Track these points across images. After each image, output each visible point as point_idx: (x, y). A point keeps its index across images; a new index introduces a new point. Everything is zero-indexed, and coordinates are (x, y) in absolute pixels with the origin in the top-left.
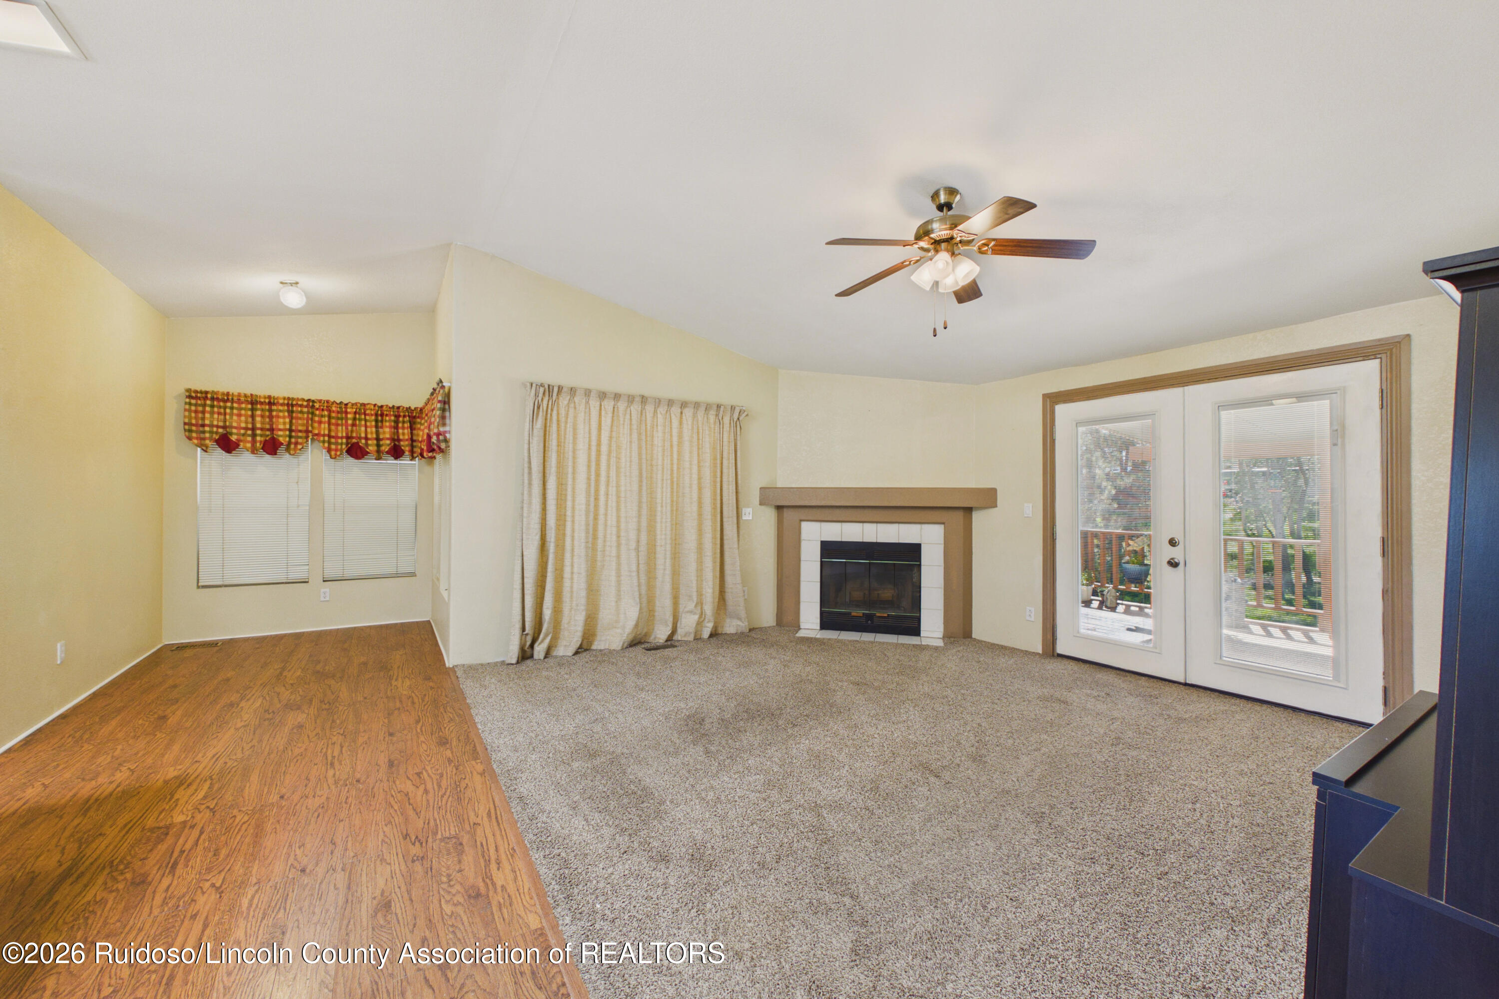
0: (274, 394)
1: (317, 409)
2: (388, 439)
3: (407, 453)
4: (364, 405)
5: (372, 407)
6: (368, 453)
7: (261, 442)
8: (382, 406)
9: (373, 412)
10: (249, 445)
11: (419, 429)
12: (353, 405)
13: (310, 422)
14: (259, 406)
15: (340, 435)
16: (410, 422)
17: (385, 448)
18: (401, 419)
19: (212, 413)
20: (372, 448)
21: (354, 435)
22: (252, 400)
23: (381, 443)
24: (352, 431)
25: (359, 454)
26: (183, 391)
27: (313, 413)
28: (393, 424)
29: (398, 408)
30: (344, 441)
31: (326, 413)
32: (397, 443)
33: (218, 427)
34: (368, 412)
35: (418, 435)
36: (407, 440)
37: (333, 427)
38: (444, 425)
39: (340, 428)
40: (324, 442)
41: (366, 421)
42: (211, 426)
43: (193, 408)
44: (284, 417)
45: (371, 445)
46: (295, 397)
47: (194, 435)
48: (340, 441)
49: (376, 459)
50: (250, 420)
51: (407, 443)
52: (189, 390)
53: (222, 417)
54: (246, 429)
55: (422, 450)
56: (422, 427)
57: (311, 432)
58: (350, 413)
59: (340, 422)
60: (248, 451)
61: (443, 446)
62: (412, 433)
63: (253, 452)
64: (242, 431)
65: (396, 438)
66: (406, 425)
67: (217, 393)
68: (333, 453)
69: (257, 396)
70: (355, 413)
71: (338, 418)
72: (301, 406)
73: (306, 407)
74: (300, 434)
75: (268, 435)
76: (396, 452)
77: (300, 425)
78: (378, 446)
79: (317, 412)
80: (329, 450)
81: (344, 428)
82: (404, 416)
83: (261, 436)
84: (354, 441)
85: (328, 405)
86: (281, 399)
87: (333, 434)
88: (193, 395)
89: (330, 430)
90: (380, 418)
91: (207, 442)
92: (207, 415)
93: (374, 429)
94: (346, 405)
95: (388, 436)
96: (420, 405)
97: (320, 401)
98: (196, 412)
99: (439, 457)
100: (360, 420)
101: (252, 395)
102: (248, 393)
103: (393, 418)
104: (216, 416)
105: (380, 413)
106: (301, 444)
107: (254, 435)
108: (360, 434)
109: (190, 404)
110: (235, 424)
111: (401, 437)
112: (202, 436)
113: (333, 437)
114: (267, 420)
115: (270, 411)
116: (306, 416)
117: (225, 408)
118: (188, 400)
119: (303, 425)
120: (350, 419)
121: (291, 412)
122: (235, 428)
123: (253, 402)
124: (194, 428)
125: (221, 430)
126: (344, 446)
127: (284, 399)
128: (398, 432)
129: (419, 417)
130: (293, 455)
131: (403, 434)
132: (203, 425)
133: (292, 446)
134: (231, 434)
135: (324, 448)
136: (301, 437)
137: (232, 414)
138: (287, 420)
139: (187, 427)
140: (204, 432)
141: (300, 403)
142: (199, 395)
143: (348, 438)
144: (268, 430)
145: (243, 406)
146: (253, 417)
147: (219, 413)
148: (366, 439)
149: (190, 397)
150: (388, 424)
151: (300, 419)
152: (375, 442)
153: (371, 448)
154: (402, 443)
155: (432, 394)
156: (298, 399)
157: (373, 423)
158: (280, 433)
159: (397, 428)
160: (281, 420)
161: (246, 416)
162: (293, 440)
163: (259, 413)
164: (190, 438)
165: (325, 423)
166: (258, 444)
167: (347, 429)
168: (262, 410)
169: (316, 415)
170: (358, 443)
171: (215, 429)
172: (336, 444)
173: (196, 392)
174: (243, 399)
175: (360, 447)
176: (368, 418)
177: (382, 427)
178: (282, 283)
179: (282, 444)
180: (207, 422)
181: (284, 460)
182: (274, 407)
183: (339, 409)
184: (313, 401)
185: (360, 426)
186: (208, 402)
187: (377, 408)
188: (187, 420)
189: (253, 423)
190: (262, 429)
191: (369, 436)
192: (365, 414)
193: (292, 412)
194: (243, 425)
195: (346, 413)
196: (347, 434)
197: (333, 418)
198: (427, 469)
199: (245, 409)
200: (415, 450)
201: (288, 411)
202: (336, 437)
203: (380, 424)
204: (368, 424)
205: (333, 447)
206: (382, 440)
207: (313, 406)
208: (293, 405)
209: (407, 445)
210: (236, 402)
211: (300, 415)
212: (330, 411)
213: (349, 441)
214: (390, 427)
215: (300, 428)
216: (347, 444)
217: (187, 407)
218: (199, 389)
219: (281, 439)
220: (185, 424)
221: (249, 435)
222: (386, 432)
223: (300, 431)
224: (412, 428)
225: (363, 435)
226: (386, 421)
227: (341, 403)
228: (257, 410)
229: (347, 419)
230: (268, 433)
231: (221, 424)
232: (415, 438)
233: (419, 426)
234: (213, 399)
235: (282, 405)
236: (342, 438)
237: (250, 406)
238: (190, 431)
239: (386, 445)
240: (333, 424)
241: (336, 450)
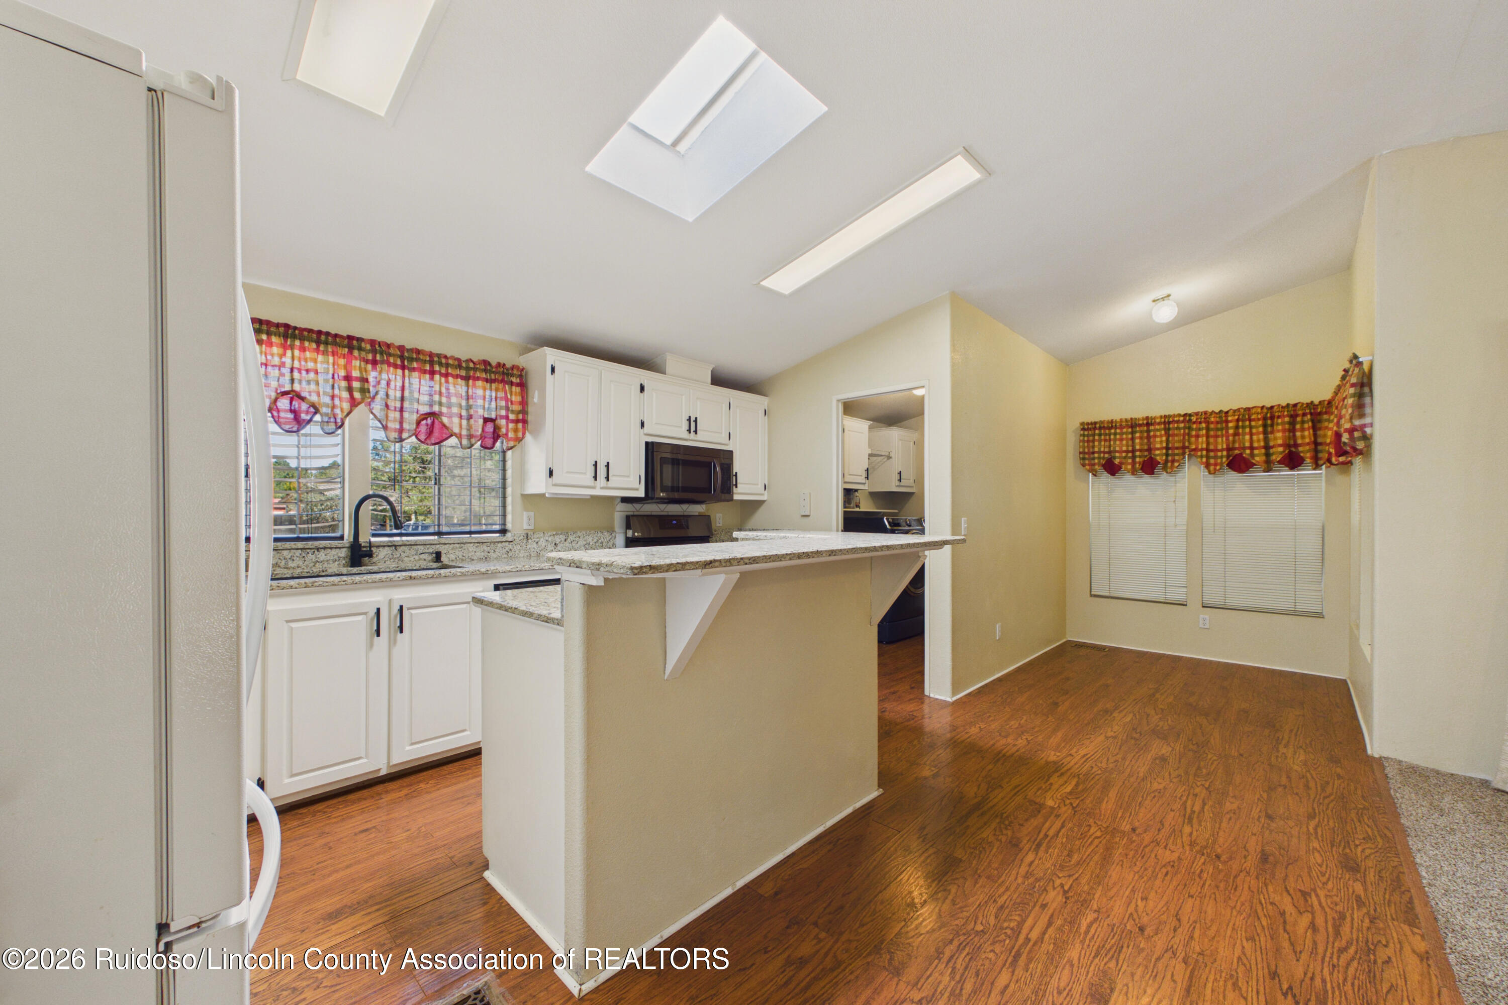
0: (1151, 414)
1: (1194, 423)
2: (1280, 446)
3: (1308, 461)
4: (1248, 409)
5: (1259, 410)
6: (1255, 465)
7: (1140, 463)
8: (1272, 407)
9: (1259, 417)
10: (1130, 467)
11: (1327, 428)
12: (1235, 411)
13: (1187, 437)
14: (1138, 429)
15: (1220, 447)
16: (1312, 421)
17: (1276, 457)
18: (1299, 419)
19: (1100, 441)
20: (1259, 458)
21: (1237, 445)
22: (1132, 424)
23: (1271, 451)
24: (1234, 442)
25: (1243, 466)
26: (1078, 425)
27: (1190, 428)
28: (1287, 426)
29: (1295, 405)
30: (1225, 453)
31: (1204, 425)
32: (1293, 449)
33: (1104, 453)
34: (1253, 417)
35: (1325, 436)
36: (1308, 444)
37: (1211, 440)
38: (1362, 416)
39: (1220, 440)
40: (1202, 457)
41: (1251, 427)
42: (1099, 452)
43: (1086, 439)
44: (1161, 436)
45: (1257, 455)
46: (1172, 413)
47: (1087, 462)
48: (1219, 454)
49: (1264, 471)
50: (1130, 442)
51: (1307, 448)
52: (1082, 424)
53: (1107, 444)
54: (1127, 452)
55: (1330, 454)
56: (1331, 425)
57: (1188, 447)
58: (1231, 421)
59: (1219, 433)
60: (1129, 472)
61: (1360, 445)
62: (1315, 435)
63: (1133, 474)
64: (1124, 455)
65: (1292, 442)
66: (1306, 426)
67: (1102, 422)
68: (1212, 468)
69: (1136, 419)
70: (1238, 420)
71: (1217, 429)
72: (1178, 422)
73: (1183, 422)
74: (1176, 451)
75: (1146, 456)
76: (1293, 461)
77: (1176, 442)
78: (1268, 455)
79: (1194, 426)
80: (1207, 465)
81: (1224, 439)
82: (1304, 415)
83: (1140, 457)
84: (1237, 452)
85: (1205, 417)
86: (1158, 418)
87: (1212, 447)
88: (1086, 427)
89: (1208, 443)
90: (1269, 422)
91: (1096, 467)
92: (1096, 443)
93: (1261, 436)
94: (1227, 413)
95: (1280, 442)
96: (1327, 396)
97: (1197, 414)
98: (1088, 441)
99: (1358, 461)
100: (1244, 427)
101: (1131, 419)
102: (1128, 417)
103: (1287, 419)
104: (1103, 443)
105: (1269, 415)
106: (1178, 461)
107: (1134, 457)
108: (1244, 444)
109: (1084, 435)
110: (1117, 449)
111: (1299, 441)
112: (1092, 462)
113: (1212, 451)
114: (1146, 441)
115: (1148, 431)
116: (1182, 431)
117: (1110, 435)
118: (1082, 432)
119: (1179, 441)
120: (1231, 428)
121: (1167, 430)
122: (1118, 452)
123: (1133, 424)
124: (1087, 456)
125: (1106, 456)
126: (1224, 460)
127: (1161, 417)
128: (1294, 436)
129: (1326, 413)
130: (1170, 473)
131: (1303, 437)
132: (1093, 453)
133: (1169, 464)
134: (1115, 458)
135: (1202, 463)
136: (1178, 455)
137: (1115, 440)
138: (1164, 438)
139: (1081, 456)
140: (1094, 459)
141: (1176, 419)
142: (1090, 426)
143: (1229, 449)
144: (1146, 450)
145: (1125, 430)
146: (1133, 439)
147: (1105, 440)
148: (1252, 448)
149: (1083, 429)
150: (1280, 427)
151: (1177, 435)
152: (1263, 451)
153: (1257, 459)
154: (1301, 449)
155: (1343, 378)
156: (1174, 416)
157: (1261, 429)
158: (1158, 452)
159: (1293, 430)
160: (1158, 439)
161: (1127, 439)
162: (1170, 458)
163: (1138, 435)
164: (1083, 465)
165: (1203, 436)
166: (1137, 465)
167: (1227, 439)
168: (1141, 432)
169: (1193, 429)
170: (1241, 454)
171: (1102, 455)
172: (1216, 457)
173: (1088, 424)
174: (1124, 424)
175: (1244, 458)
176: (1253, 423)
177: (1272, 432)
178: (1154, 301)
179: (1159, 463)
180: (1096, 449)
181: (1162, 479)
182: (1152, 428)
183: (1218, 419)
184: (1190, 415)
185: (1244, 434)
186: (1097, 432)
187: (1265, 410)
188: (1081, 450)
189: (1133, 445)
190: (1140, 450)
191: (1256, 445)
192: (1250, 420)
193: (1169, 429)
194: (1124, 448)
195: (1227, 422)
196: (1228, 445)
197: (1212, 430)
198: (1340, 479)
199: (1126, 433)
200: (1320, 455)
201: (1165, 429)
202: (1216, 450)
203: (1269, 429)
204: (1254, 431)
205: (1212, 461)
206: (1272, 447)
207: (1190, 420)
208: (1169, 423)
209: (1308, 451)
210: (1119, 428)
211: (1176, 432)
212: (1208, 423)
213: (1231, 453)
214: (1284, 431)
215: (1177, 445)
216: (1228, 456)
217: (1082, 438)
218: (1090, 422)
219: (1158, 458)
220: (1080, 453)
221: (1129, 458)
222: (1278, 438)
223: (1177, 448)
224: (1315, 428)
225: (1247, 444)
226: (1278, 424)
227: (1221, 411)
228: (1136, 432)
229: (1227, 428)
230: (1146, 453)
231: (1107, 450)
232: (1319, 440)
233: (1326, 424)
234: (1100, 428)
235: (1159, 424)
236: (1222, 450)
237: (1130, 430)
238: (1084, 459)
239: (1278, 453)
240: (1212, 437)
241: (1216, 464)
